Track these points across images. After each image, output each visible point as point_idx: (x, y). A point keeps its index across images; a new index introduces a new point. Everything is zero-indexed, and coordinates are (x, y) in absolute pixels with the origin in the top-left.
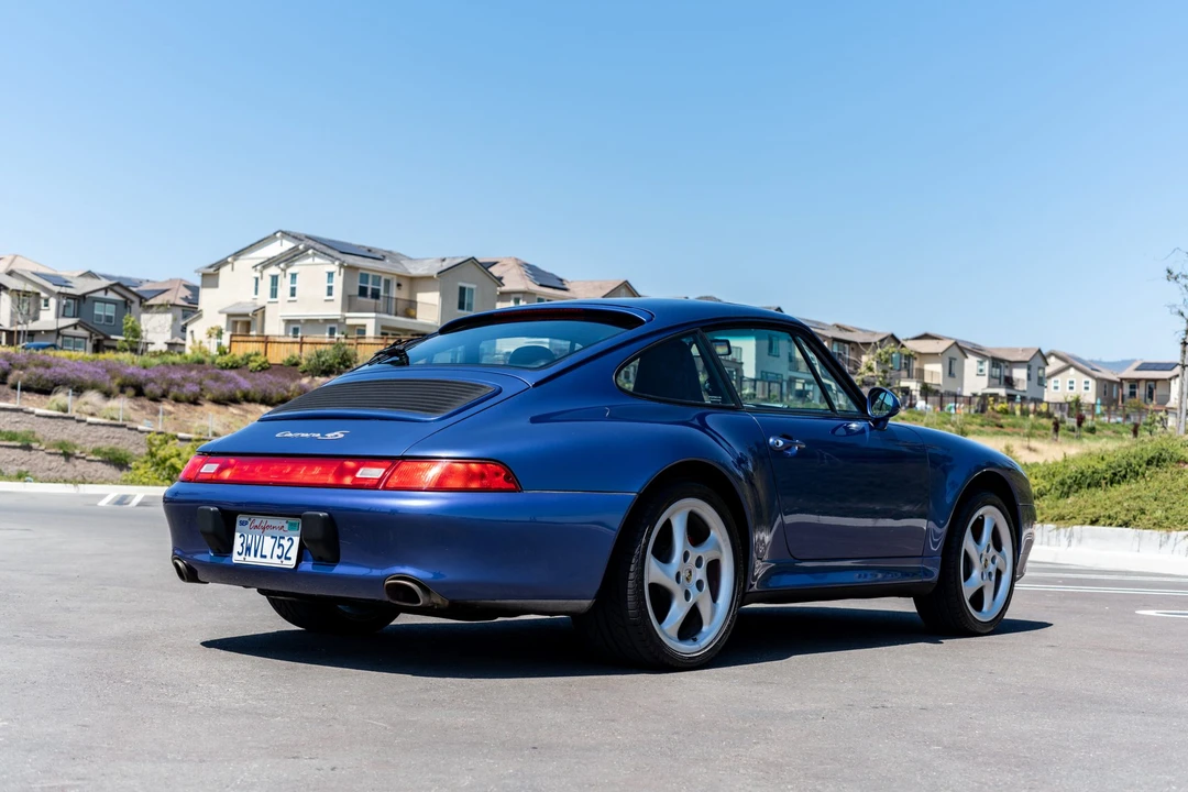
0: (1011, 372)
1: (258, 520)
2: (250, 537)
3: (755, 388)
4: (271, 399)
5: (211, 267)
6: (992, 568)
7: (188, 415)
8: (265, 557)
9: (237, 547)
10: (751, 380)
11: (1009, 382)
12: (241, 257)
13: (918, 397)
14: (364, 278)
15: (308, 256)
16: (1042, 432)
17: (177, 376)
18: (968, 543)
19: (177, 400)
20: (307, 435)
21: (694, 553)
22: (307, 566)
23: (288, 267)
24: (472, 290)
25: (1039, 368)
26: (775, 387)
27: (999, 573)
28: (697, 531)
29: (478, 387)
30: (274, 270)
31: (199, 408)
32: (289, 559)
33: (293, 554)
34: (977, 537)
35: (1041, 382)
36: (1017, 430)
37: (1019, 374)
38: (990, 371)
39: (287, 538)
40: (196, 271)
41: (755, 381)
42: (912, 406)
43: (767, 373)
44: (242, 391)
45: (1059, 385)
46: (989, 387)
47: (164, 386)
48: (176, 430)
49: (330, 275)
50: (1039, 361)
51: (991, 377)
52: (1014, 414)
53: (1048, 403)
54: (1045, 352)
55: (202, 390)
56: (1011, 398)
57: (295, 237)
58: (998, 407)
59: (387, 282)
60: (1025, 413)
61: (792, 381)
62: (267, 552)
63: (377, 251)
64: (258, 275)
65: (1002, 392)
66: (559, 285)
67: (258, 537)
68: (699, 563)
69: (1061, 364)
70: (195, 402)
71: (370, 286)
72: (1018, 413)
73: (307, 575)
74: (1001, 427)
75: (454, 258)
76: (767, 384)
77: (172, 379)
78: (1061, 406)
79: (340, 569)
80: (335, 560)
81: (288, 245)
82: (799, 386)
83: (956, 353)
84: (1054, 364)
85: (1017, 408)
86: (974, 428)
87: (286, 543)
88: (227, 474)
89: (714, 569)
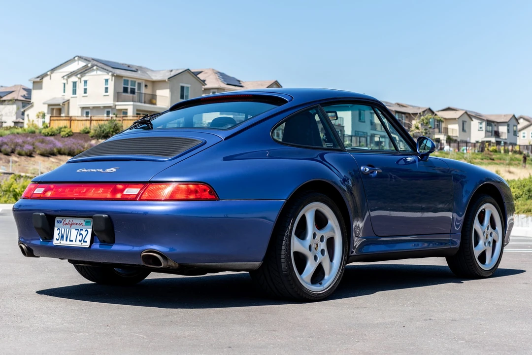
0: (498, 128)
1: (67, 220)
2: (63, 230)
3: (351, 141)
4: (74, 153)
5: (38, 78)
6: (490, 239)
7: (26, 163)
8: (72, 241)
9: (56, 236)
10: (349, 136)
11: (497, 134)
12: (55, 72)
13: (445, 143)
14: (126, 82)
15: (93, 70)
16: (517, 162)
17: (20, 140)
18: (476, 225)
19: (20, 154)
20: (95, 170)
21: (319, 234)
22: (96, 246)
23: (82, 76)
24: (188, 88)
25: (514, 126)
26: (363, 139)
27: (494, 242)
28: (321, 221)
29: (192, 141)
30: (74, 79)
31: (33, 159)
32: (86, 242)
33: (88, 239)
34: (481, 221)
35: (515, 134)
36: (502, 161)
37: (503, 129)
38: (486, 128)
39: (84, 230)
40: (30, 80)
41: (351, 136)
42: (442, 149)
43: (358, 132)
44: (57, 149)
45: (526, 135)
46: (485, 137)
47: (13, 147)
48: (20, 171)
49: (107, 81)
50: (514, 122)
51: (487, 131)
52: (500, 152)
53: (520, 146)
54: (517, 116)
55: (34, 148)
56: (498, 143)
57: (86, 60)
58: (491, 148)
59: (139, 84)
60: (506, 151)
61: (373, 136)
62: (73, 238)
63: (133, 66)
64: (65, 81)
65: (493, 140)
66: (238, 84)
67: (68, 230)
68: (322, 239)
69: (526, 123)
70: (30, 155)
71: (129, 87)
72: (502, 151)
73: (96, 251)
74: (493, 160)
75: (177, 70)
76: (358, 138)
77: (17, 143)
78: (527, 147)
79: (115, 247)
80: (112, 242)
81: (82, 64)
82: (377, 139)
83: (466, 118)
84: (523, 124)
85: (502, 149)
86: (478, 160)
87: (84, 233)
88: (49, 194)
89: (331, 242)
